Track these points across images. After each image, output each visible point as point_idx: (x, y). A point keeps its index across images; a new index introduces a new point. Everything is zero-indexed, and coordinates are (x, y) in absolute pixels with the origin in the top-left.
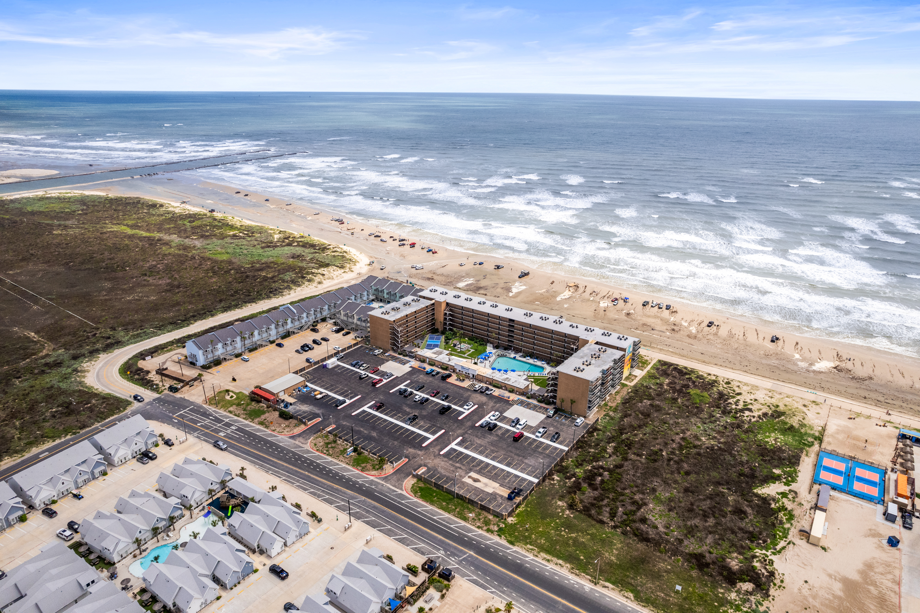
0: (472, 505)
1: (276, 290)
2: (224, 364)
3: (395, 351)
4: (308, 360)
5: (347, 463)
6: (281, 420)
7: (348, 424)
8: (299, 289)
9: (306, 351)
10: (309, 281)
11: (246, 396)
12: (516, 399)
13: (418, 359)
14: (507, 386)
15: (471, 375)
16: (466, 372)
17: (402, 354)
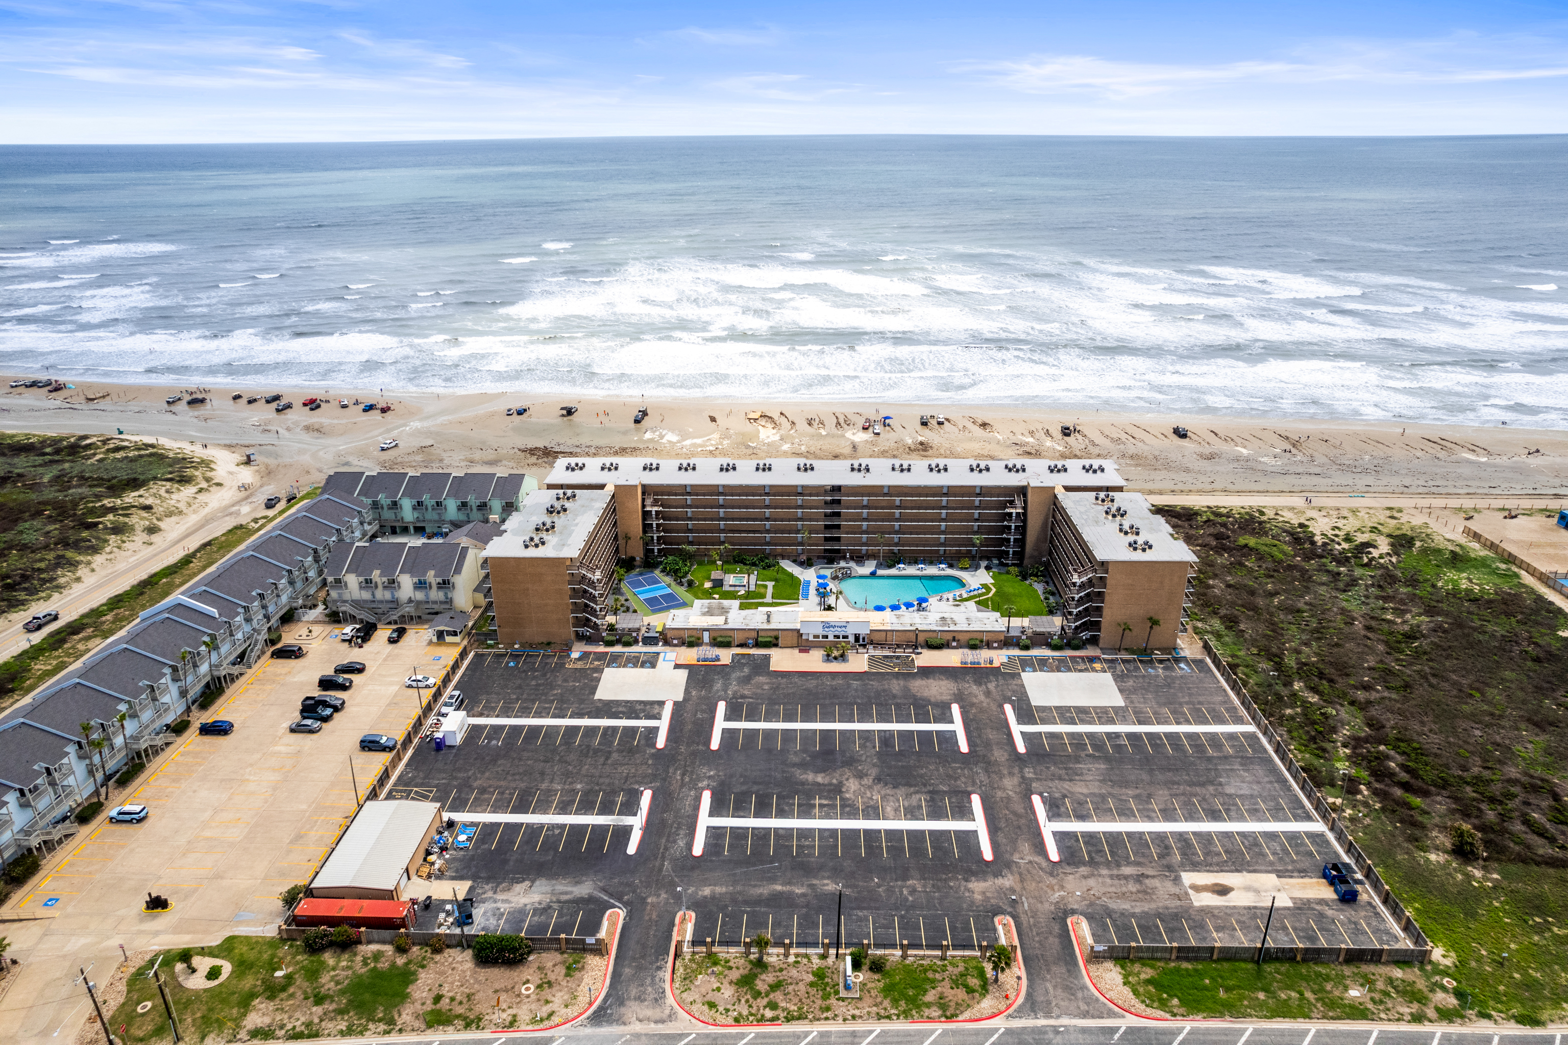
0: (1317, 961)
1: (25, 578)
2: (51, 864)
3: (589, 640)
4: (370, 745)
5: (879, 1017)
6: (498, 976)
7: (719, 890)
8: (98, 560)
9: (325, 719)
10: (118, 530)
11: (272, 944)
12: (1005, 660)
13: (675, 642)
14: (958, 636)
15: (851, 639)
16: (837, 633)
17: (618, 642)
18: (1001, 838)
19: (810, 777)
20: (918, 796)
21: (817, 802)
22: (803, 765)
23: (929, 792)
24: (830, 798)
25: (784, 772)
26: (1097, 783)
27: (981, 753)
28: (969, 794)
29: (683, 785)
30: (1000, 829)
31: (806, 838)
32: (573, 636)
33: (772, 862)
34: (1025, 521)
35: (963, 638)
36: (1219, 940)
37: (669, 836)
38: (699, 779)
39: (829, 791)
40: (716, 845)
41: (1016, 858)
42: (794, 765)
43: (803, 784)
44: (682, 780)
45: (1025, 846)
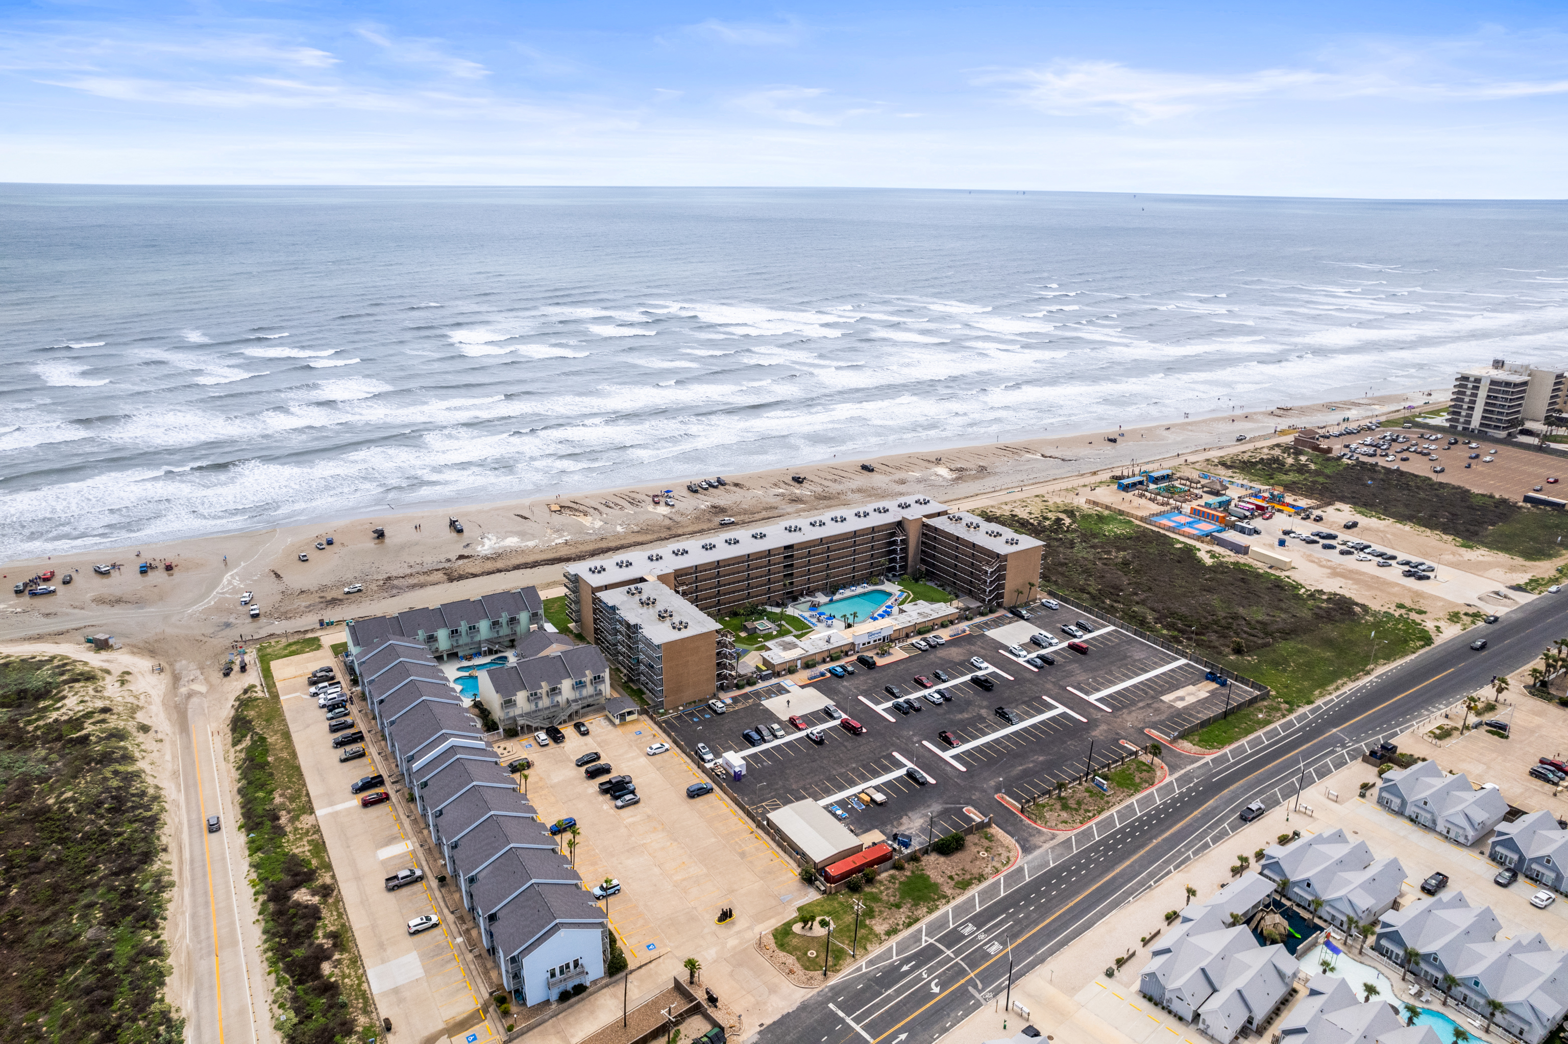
0: (1239, 710)
3: (725, 689)
4: (698, 792)
5: (1129, 796)
6: (962, 856)
7: (999, 780)
12: (969, 629)
13: (783, 673)
14: (936, 622)
15: (882, 640)
16: (875, 639)
17: (747, 684)
18: (1079, 711)
19: (960, 716)
20: (1020, 707)
21: (981, 726)
22: (949, 712)
23: (1023, 703)
24: (985, 722)
25: (945, 719)
26: (1084, 673)
27: (1020, 677)
28: (1041, 697)
29: (906, 743)
30: (1074, 707)
32: (716, 689)
33: (1002, 759)
34: (907, 544)
35: (939, 622)
36: (1203, 716)
37: (938, 767)
38: (911, 737)
39: (979, 720)
41: (1096, 716)
42: (944, 714)
43: (962, 721)
44: (903, 741)
45: (1092, 710)
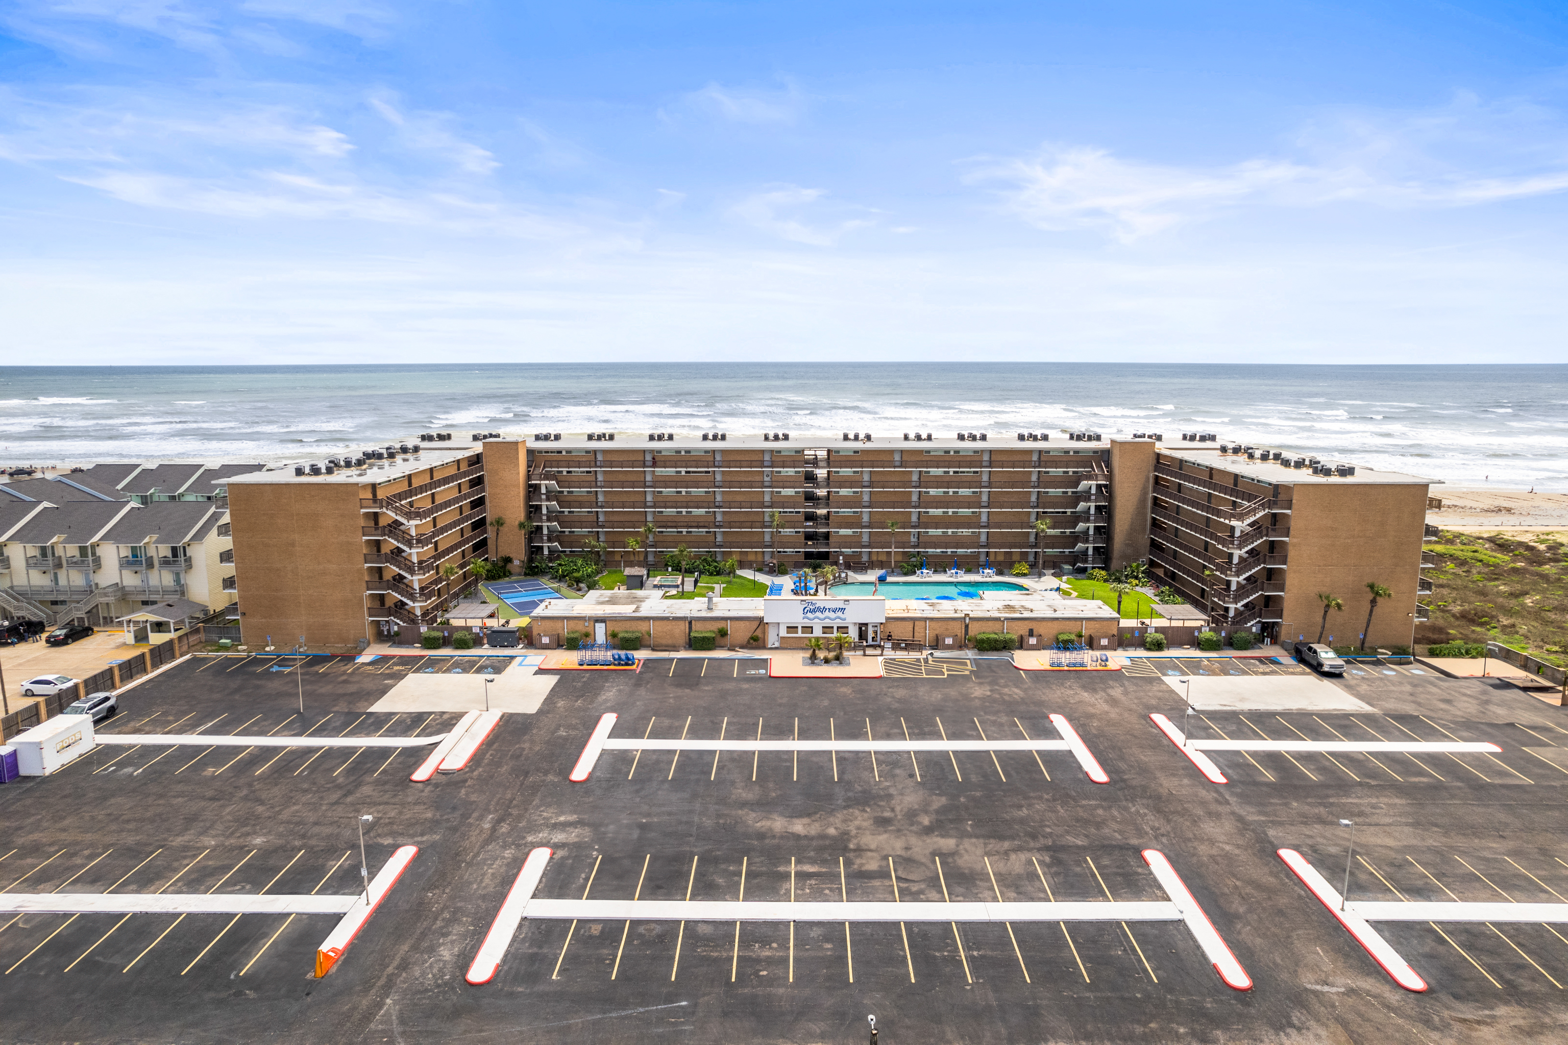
3: (395, 637)
12: (1128, 663)
13: (546, 640)
14: (1039, 629)
15: (853, 634)
16: (828, 622)
17: (445, 642)
18: (1246, 933)
19: (778, 824)
20: (1023, 856)
21: (793, 868)
22: (765, 805)
23: (1047, 848)
24: (824, 862)
25: (719, 816)
26: (1407, 829)
27: (1134, 783)
28: (1137, 852)
29: (492, 837)
30: (1237, 916)
31: (765, 942)
32: (369, 632)
33: (670, 998)
34: (1110, 498)
35: (1048, 631)
37: (423, 935)
38: (533, 828)
39: (820, 849)
40: (533, 958)
41: (1308, 981)
42: (744, 804)
43: (761, 836)
44: (494, 829)
45: (1320, 954)
